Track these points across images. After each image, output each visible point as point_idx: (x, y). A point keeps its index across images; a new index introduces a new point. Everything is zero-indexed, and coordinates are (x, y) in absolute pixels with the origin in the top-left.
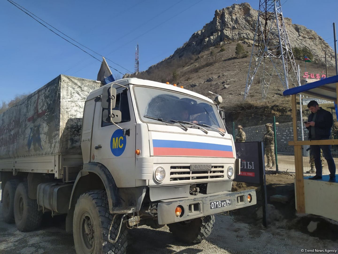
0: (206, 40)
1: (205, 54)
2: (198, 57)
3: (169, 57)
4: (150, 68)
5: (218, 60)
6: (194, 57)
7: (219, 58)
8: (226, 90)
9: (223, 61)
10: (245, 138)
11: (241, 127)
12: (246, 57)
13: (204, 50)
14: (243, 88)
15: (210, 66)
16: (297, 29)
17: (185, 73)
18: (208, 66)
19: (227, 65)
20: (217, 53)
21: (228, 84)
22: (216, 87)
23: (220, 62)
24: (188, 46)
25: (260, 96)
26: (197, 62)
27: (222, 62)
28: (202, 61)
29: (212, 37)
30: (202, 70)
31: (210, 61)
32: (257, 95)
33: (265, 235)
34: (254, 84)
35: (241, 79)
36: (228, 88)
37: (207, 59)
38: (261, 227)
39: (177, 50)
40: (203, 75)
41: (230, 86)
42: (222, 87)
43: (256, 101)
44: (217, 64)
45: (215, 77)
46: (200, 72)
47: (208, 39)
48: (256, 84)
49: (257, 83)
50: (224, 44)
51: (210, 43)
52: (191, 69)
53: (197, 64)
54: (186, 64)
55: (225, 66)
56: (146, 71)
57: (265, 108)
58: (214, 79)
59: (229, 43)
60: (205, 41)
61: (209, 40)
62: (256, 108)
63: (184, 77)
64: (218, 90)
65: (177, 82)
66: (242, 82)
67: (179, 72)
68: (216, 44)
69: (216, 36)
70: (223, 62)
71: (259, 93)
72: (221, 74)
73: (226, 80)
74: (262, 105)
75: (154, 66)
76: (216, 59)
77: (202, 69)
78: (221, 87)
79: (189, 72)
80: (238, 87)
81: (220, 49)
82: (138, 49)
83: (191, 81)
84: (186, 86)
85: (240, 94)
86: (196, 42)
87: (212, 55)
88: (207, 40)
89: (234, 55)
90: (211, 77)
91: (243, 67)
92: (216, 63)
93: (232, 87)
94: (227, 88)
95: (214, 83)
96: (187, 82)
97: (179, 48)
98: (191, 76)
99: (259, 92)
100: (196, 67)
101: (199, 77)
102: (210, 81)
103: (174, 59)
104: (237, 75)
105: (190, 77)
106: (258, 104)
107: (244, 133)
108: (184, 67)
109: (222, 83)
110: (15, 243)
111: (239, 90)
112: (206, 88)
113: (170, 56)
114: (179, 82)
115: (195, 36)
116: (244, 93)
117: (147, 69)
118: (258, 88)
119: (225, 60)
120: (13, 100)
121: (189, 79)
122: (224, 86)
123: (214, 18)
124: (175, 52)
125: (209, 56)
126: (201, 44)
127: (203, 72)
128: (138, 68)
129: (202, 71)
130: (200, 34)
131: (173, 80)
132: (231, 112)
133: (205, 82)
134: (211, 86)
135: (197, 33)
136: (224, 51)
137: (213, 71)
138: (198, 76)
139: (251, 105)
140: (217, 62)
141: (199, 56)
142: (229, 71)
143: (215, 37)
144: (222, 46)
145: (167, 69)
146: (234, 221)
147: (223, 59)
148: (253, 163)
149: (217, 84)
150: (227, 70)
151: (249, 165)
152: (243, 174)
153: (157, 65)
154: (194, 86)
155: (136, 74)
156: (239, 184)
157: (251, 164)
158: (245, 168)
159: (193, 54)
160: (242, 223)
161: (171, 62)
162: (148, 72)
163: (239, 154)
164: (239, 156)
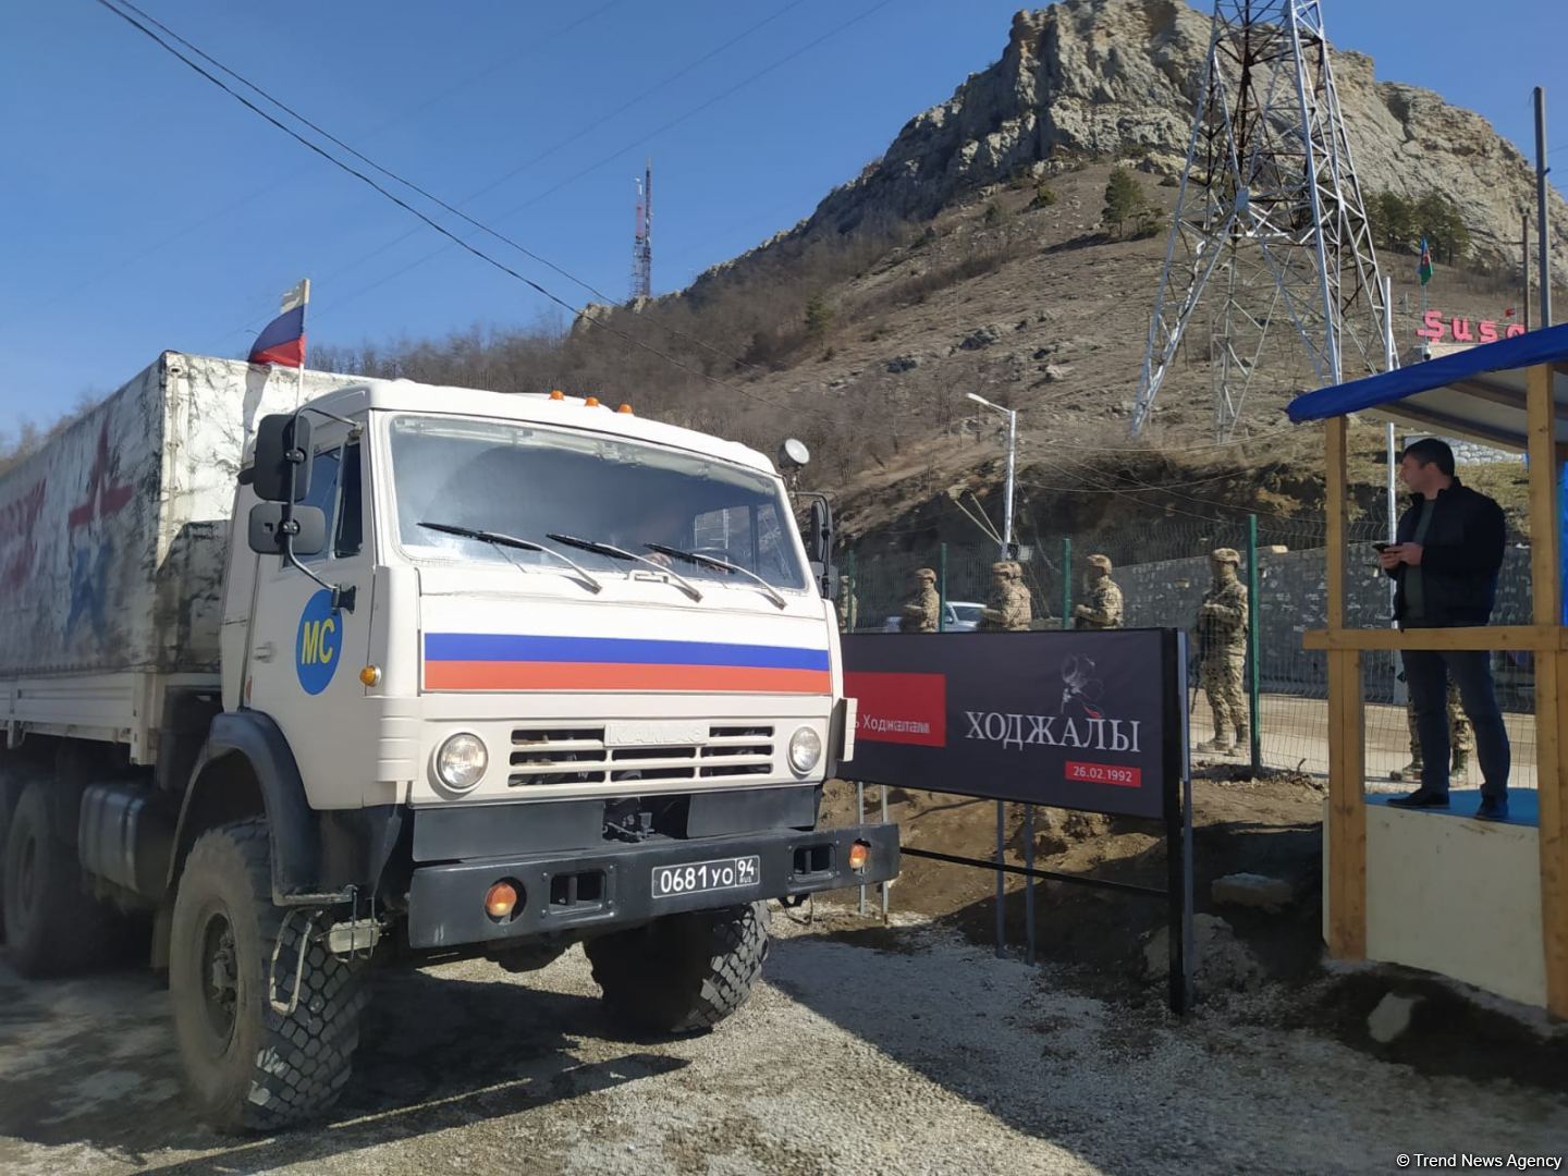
0: (966, 151)
1: (961, 217)
2: (929, 232)
3: (794, 226)
4: (705, 279)
5: (1023, 246)
6: (910, 230)
7: (1025, 235)
8: (1051, 387)
9: (1044, 251)
10: (1117, 614)
11: (1104, 560)
12: (1151, 234)
13: (956, 201)
14: (1134, 380)
15: (980, 272)
16: (1399, 108)
17: (866, 305)
18: (970, 276)
19: (1060, 269)
20: (1018, 213)
21: (1065, 361)
22: (1006, 373)
23: (1028, 256)
24: (884, 181)
25: (1209, 418)
26: (922, 254)
27: (1039, 257)
28: (944, 248)
29: (995, 140)
30: (946, 291)
31: (980, 252)
32: (1198, 413)
33: (1174, 1053)
34: (1185, 361)
35: (1125, 340)
36: (1060, 378)
37: (970, 241)
38: (1157, 1015)
39: (829, 198)
40: (948, 316)
41: (1073, 373)
42: (1033, 375)
43: (1188, 442)
44: (1014, 265)
45: (1002, 326)
46: (936, 304)
47: (975, 146)
48: (1192, 361)
49: (1198, 360)
50: (1052, 174)
51: (987, 167)
52: (892, 286)
53: (921, 267)
54: (870, 264)
55: (1053, 274)
56: (685, 293)
57: (1226, 475)
58: (999, 335)
59: (1077, 169)
60: (962, 155)
61: (983, 154)
62: (1188, 474)
63: (860, 324)
64: (1015, 386)
65: (825, 347)
66: (1127, 352)
67: (837, 302)
68: (1013, 170)
69: (1016, 135)
70: (1044, 256)
71: (1207, 405)
72: (1032, 318)
73: (1052, 343)
74: (1214, 464)
75: (723, 269)
76: (1009, 243)
77: (942, 287)
78: (1031, 373)
79: (881, 299)
80: (1108, 375)
81: (1031, 195)
82: (647, 190)
83: (891, 342)
84: (867, 364)
85: (1115, 411)
86: (922, 161)
87: (991, 223)
88: (971, 150)
89: (1096, 226)
90: (983, 328)
91: (1136, 283)
92: (1010, 260)
93: (1080, 377)
94: (1058, 381)
95: (996, 354)
96: (870, 346)
97: (841, 186)
98: (894, 318)
99: (1207, 401)
100: (916, 276)
101: (930, 325)
102: (978, 347)
103: (814, 241)
104: (1105, 319)
105: (887, 326)
106: (1194, 456)
107: (1115, 591)
108: (859, 276)
109: (1037, 356)
111: (1111, 392)
112: (961, 378)
113: (798, 226)
114: (834, 344)
115: (918, 132)
116: (1133, 405)
117: (688, 283)
118: (1201, 380)
119: (1054, 249)
121: (881, 332)
122: (1042, 369)
123: (1007, 51)
124: (819, 206)
125: (977, 229)
126: (944, 169)
127: (948, 304)
128: (648, 279)
129: (941, 298)
130: (940, 125)
131: (807, 338)
132: (1069, 494)
133: (957, 350)
134: (981, 370)
135: (927, 116)
136: (1050, 203)
137: (997, 297)
138: (922, 322)
139: (1164, 462)
140: (1015, 258)
141: (934, 225)
142: (1070, 299)
143: (1008, 140)
144: (1041, 183)
145: (780, 284)
146: (1037, 984)
147: (1044, 243)
148: (1135, 724)
149: (1011, 358)
150: (1061, 293)
151: (1116, 734)
152: (1088, 773)
153: (734, 268)
154: (906, 365)
155: (638, 307)
156: (1078, 822)
157: (1125, 729)
158: (1101, 746)
159: (905, 217)
160: (1072, 996)
161: (801, 254)
162: (693, 297)
163: (1074, 685)
164: (1076, 690)
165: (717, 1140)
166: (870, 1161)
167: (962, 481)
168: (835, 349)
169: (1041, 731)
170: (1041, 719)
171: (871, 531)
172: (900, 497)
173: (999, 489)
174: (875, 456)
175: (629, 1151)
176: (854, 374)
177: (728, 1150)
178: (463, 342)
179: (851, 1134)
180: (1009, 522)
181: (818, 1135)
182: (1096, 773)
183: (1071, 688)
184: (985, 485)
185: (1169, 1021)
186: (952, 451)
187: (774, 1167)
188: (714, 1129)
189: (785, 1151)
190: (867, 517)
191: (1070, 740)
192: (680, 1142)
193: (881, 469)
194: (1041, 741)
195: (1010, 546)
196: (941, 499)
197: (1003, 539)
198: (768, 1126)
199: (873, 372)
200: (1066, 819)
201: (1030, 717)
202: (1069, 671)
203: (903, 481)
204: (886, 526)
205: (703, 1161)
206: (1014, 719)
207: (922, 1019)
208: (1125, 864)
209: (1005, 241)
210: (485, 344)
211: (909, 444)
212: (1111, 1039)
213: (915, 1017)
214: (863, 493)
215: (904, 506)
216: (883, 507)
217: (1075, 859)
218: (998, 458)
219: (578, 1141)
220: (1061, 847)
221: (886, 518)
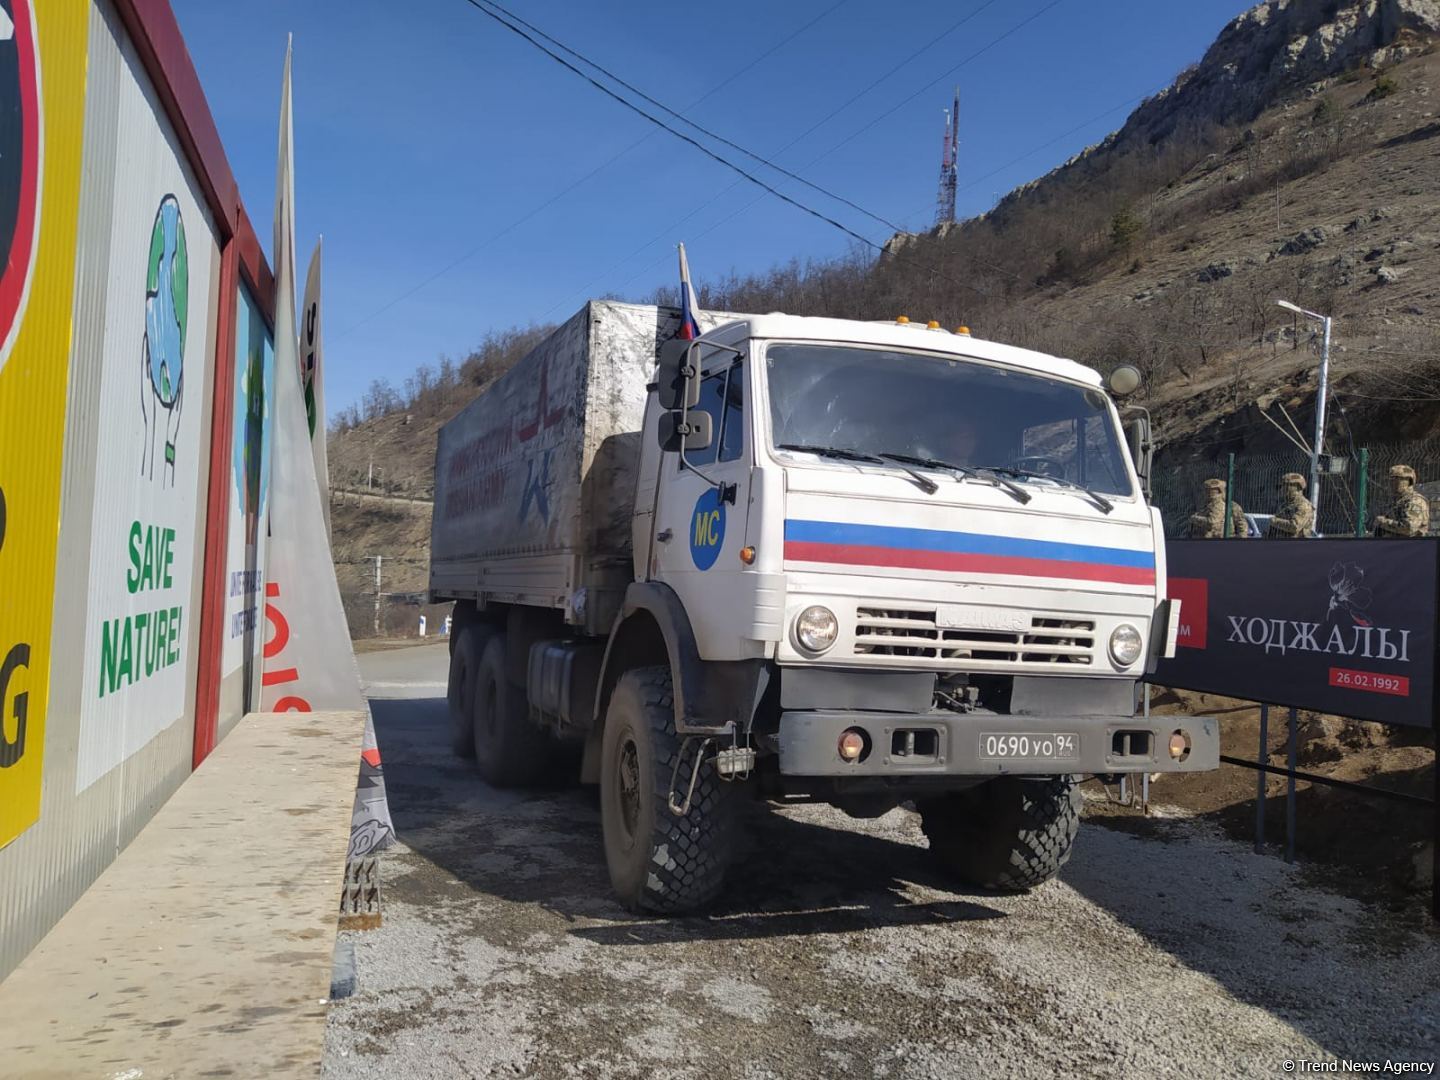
0: (1293, 47)
1: (1284, 117)
2: (1248, 136)
3: (1103, 140)
4: (1009, 200)
5: (1355, 142)
6: (1226, 135)
7: (1359, 130)
8: (1385, 290)
9: (1383, 145)
11: (1405, 470)
13: (1280, 101)
15: (1305, 173)
17: (1177, 215)
18: (1293, 178)
19: (1400, 163)
20: (1352, 107)
21: (1402, 262)
22: (1331, 278)
23: (1362, 152)
24: (1199, 88)
26: (1239, 159)
27: (1375, 152)
28: (1264, 151)
29: (1327, 32)
30: (1266, 195)
31: (1305, 151)
36: (1395, 279)
37: (1294, 141)
39: (1140, 109)
40: (1267, 221)
41: (1410, 274)
42: (1363, 278)
44: (1346, 164)
45: (1328, 228)
46: (1254, 209)
47: (1303, 41)
50: (1396, 60)
51: (1317, 62)
52: (1205, 193)
53: (1239, 172)
54: (1184, 171)
55: (1392, 169)
56: (989, 217)
58: (1325, 238)
59: (1425, 53)
60: (1288, 52)
61: (1313, 49)
63: (1170, 235)
64: (1342, 291)
65: (1132, 260)
67: (1146, 213)
68: (1349, 60)
69: (1352, 23)
70: (1382, 150)
72: (1363, 216)
73: (1387, 243)
75: (1027, 190)
76: (1339, 141)
77: (1262, 191)
78: (1361, 274)
79: (1193, 208)
81: (1369, 86)
82: (955, 119)
83: (1203, 251)
84: (1175, 275)
86: (1242, 63)
87: (1319, 121)
88: (1299, 45)
90: (1306, 231)
92: (1340, 158)
93: (1418, 278)
94: (1392, 284)
95: (1321, 257)
96: (1181, 256)
97: (1153, 95)
98: (1207, 227)
100: (1232, 182)
101: (1247, 232)
102: (1300, 251)
103: (1123, 154)
105: (1200, 235)
107: (1419, 502)
108: (1170, 186)
109: (1369, 258)
112: (1278, 284)
113: (1107, 140)
114: (1141, 256)
115: (1238, 34)
119: (1394, 142)
121: (1192, 242)
122: (1374, 271)
125: (1302, 128)
126: (1267, 69)
127: (1268, 208)
128: (953, 205)
129: (1260, 203)
130: (1263, 23)
131: (1112, 252)
132: (1392, 403)
133: (1276, 255)
134: (1302, 275)
135: (1249, 16)
136: (1392, 93)
137: (1323, 198)
138: (1238, 228)
140: (1347, 154)
141: (1254, 128)
142: (1411, 194)
143: (1344, 30)
144: (1381, 72)
145: (1086, 199)
146: (1292, 880)
147: (1381, 136)
148: (1404, 633)
149: (1338, 261)
150: (1401, 189)
151: (1382, 643)
152: (1352, 680)
153: (1038, 187)
154: (1217, 274)
155: (943, 233)
156: (1355, 732)
157: (1394, 638)
158: (1367, 654)
159: (1222, 123)
160: (1327, 893)
161: (1108, 167)
162: (997, 219)
163: (1341, 593)
164: (1344, 598)
165: (956, 967)
166: (1092, 1003)
167: (1274, 391)
168: (1142, 261)
169: (1305, 638)
170: (1305, 625)
171: (1172, 443)
172: (1205, 408)
173: (1312, 398)
174: (1180, 367)
175: (879, 963)
176: (1161, 285)
177: (965, 976)
178: (783, 277)
179: (1079, 980)
180: (1321, 433)
181: (1047, 976)
182: (1361, 680)
183: (1338, 596)
184: (1298, 395)
185: (1430, 928)
186: (1265, 360)
187: (1003, 994)
188: (955, 958)
189: (1016, 985)
190: (1168, 429)
191: (1335, 647)
192: (923, 964)
193: (1186, 380)
194: (1305, 646)
195: (1321, 457)
196: (1251, 410)
197: (1313, 450)
198: (1004, 963)
199: (1182, 283)
200: (1342, 727)
201: (1294, 623)
202: (1336, 580)
203: (1209, 391)
204: (1188, 438)
205: (941, 980)
206: (1278, 625)
207: (1168, 897)
209: (1335, 139)
210: (801, 278)
211: (1218, 354)
212: (1360, 935)
213: (1161, 895)
214: (1168, 405)
215: (1208, 417)
216: (1186, 418)
217: (1347, 769)
218: (1313, 367)
219: (838, 949)
220: (1334, 756)
221: (1189, 430)
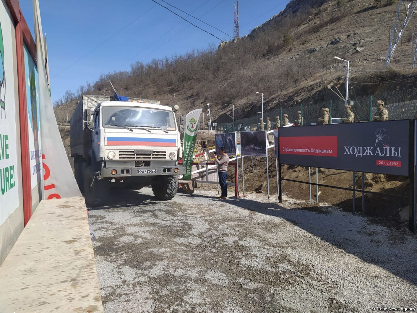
1: (329, 5)
2: (320, 11)
3: (279, 13)
4: (254, 31)
5: (348, 12)
6: (314, 11)
7: (349, 9)
8: (358, 54)
9: (356, 13)
10: (387, 118)
11: (381, 102)
12: (391, 4)
13: (328, 1)
14: (384, 50)
15: (335, 21)
17: (301, 34)
18: (332, 23)
19: (360, 18)
20: (347, 2)
21: (362, 46)
22: (344, 51)
23: (350, 15)
25: (409, 60)
26: (317, 18)
27: (354, 15)
28: (324, 15)
30: (325, 28)
31: (336, 15)
32: (405, 59)
34: (401, 43)
35: (381, 38)
36: (361, 51)
37: (332, 12)
39: (289, 3)
40: (326, 35)
41: (365, 49)
43: (404, 67)
44: (346, 18)
45: (342, 37)
46: (322, 32)
48: (404, 43)
49: (405, 42)
52: (308, 28)
53: (318, 21)
54: (302, 22)
55: (358, 20)
56: (248, 36)
57: (416, 76)
58: (342, 40)
62: (404, 76)
63: (299, 40)
64: (347, 54)
65: (289, 48)
66: (382, 42)
67: (292, 34)
70: (355, 15)
71: (408, 56)
72: (351, 33)
73: (358, 41)
74: (413, 73)
75: (259, 28)
76: (344, 12)
77: (324, 27)
78: (352, 50)
79: (305, 32)
80: (376, 49)
82: (237, 7)
83: (309, 44)
84: (302, 51)
85: (378, 60)
87: (339, 6)
89: (372, 4)
90: (337, 38)
91: (385, 20)
93: (367, 50)
95: (341, 45)
96: (303, 46)
98: (310, 37)
99: (409, 55)
100: (316, 24)
101: (320, 39)
102: (335, 44)
103: (285, 17)
104: (375, 32)
105: (308, 40)
106: (406, 71)
107: (385, 111)
108: (299, 26)
109: (354, 45)
110: (113, 231)
111: (377, 54)
112: (330, 53)
113: (281, 13)
114: (291, 46)
116: (385, 58)
117: (249, 33)
118: (407, 48)
119: (359, 12)
120: (98, 81)
121: (305, 42)
122: (355, 49)
124: (287, 6)
125: (334, 8)
127: (326, 31)
128: (238, 33)
129: (324, 30)
131: (284, 45)
132: (366, 85)
133: (329, 45)
134: (337, 50)
137: (341, 28)
138: (318, 37)
139: (396, 74)
140: (346, 16)
141: (321, 8)
142: (364, 27)
145: (276, 30)
146: (366, 223)
147: (355, 11)
148: (400, 148)
149: (346, 46)
150: (361, 25)
151: (393, 152)
152: (384, 163)
153: (262, 27)
154: (314, 51)
155: (236, 41)
156: (376, 178)
157: (396, 150)
158: (388, 155)
159: (312, 7)
160: (378, 226)
161: (281, 21)
162: (252, 36)
164: (380, 139)
167: (332, 83)
168: (292, 48)
169: (368, 151)
170: (368, 148)
171: (304, 99)
172: (313, 89)
173: (343, 85)
174: (305, 78)
176: (298, 55)
178: (190, 55)
180: (347, 94)
182: (386, 163)
183: (378, 138)
184: (339, 84)
185: (409, 234)
186: (328, 75)
190: (303, 96)
191: (378, 154)
193: (307, 81)
194: (368, 154)
195: (347, 101)
196: (325, 89)
197: (345, 99)
199: (303, 54)
200: (372, 177)
201: (365, 148)
202: (378, 134)
203: (313, 84)
204: (309, 97)
206: (360, 148)
207: (333, 231)
208: (392, 190)
209: (343, 11)
210: (196, 55)
211: (315, 74)
213: (331, 230)
214: (302, 89)
215: (314, 92)
216: (308, 92)
217: (376, 188)
218: (343, 76)
220: (371, 185)
221: (309, 95)
